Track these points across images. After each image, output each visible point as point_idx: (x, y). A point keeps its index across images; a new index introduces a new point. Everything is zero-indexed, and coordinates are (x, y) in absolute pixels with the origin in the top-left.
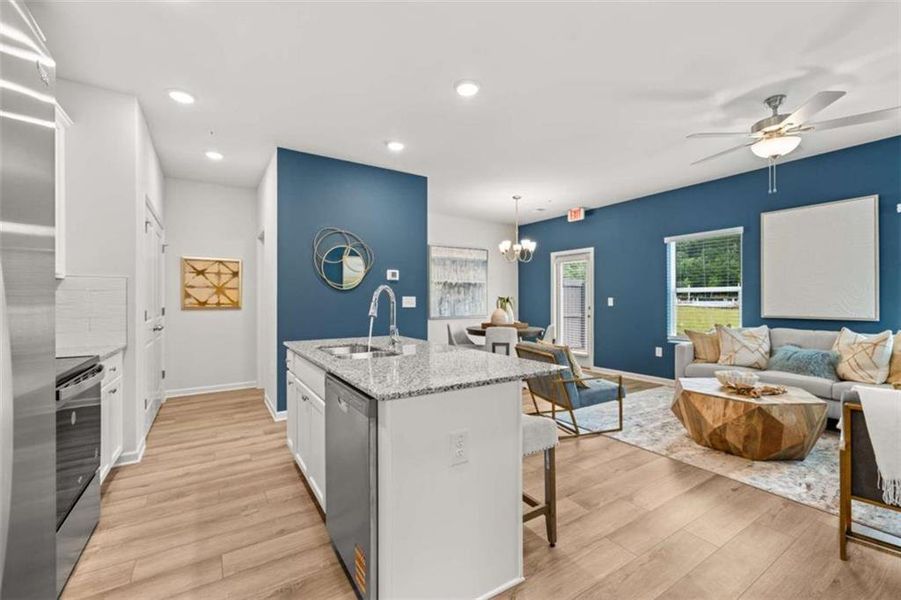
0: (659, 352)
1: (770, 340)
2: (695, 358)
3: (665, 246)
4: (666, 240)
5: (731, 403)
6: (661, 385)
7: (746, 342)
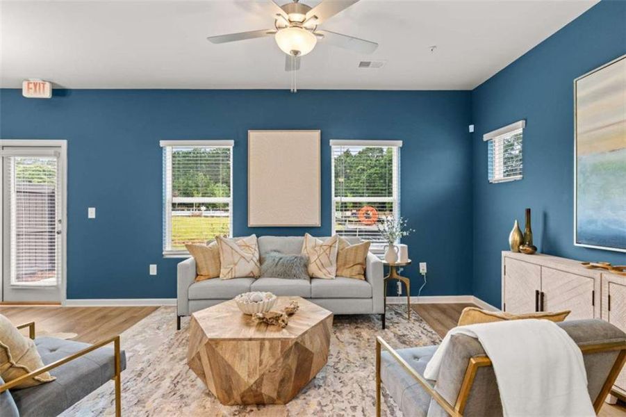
0: (153, 270)
1: (259, 248)
2: (197, 275)
3: (160, 150)
4: (162, 143)
5: (267, 344)
6: (157, 308)
7: (243, 253)
